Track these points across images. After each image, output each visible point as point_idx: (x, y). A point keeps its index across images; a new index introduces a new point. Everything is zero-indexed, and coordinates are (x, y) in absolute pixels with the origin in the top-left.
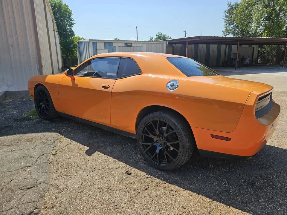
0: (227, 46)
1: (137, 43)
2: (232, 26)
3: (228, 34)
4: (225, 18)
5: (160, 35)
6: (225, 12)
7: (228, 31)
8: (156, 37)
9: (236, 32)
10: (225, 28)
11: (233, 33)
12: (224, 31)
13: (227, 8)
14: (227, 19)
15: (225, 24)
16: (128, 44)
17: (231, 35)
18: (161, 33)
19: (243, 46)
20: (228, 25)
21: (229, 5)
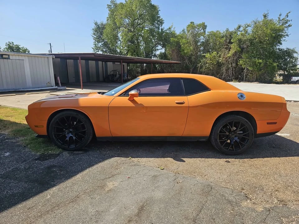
0: (104, 63)
1: (17, 55)
2: (100, 44)
3: (97, 51)
4: (94, 36)
5: (11, 45)
6: (93, 29)
7: (97, 48)
8: (6, 47)
9: (104, 50)
10: (94, 45)
11: (102, 51)
12: (94, 48)
13: (94, 26)
14: (95, 37)
15: (94, 41)
16: (4, 56)
17: (100, 52)
18: (13, 43)
19: (116, 63)
20: (96, 42)
21: (96, 24)
